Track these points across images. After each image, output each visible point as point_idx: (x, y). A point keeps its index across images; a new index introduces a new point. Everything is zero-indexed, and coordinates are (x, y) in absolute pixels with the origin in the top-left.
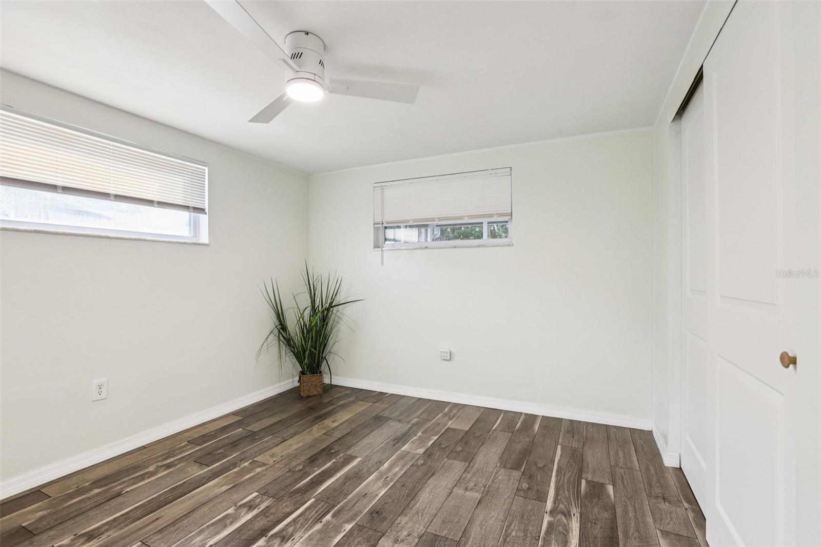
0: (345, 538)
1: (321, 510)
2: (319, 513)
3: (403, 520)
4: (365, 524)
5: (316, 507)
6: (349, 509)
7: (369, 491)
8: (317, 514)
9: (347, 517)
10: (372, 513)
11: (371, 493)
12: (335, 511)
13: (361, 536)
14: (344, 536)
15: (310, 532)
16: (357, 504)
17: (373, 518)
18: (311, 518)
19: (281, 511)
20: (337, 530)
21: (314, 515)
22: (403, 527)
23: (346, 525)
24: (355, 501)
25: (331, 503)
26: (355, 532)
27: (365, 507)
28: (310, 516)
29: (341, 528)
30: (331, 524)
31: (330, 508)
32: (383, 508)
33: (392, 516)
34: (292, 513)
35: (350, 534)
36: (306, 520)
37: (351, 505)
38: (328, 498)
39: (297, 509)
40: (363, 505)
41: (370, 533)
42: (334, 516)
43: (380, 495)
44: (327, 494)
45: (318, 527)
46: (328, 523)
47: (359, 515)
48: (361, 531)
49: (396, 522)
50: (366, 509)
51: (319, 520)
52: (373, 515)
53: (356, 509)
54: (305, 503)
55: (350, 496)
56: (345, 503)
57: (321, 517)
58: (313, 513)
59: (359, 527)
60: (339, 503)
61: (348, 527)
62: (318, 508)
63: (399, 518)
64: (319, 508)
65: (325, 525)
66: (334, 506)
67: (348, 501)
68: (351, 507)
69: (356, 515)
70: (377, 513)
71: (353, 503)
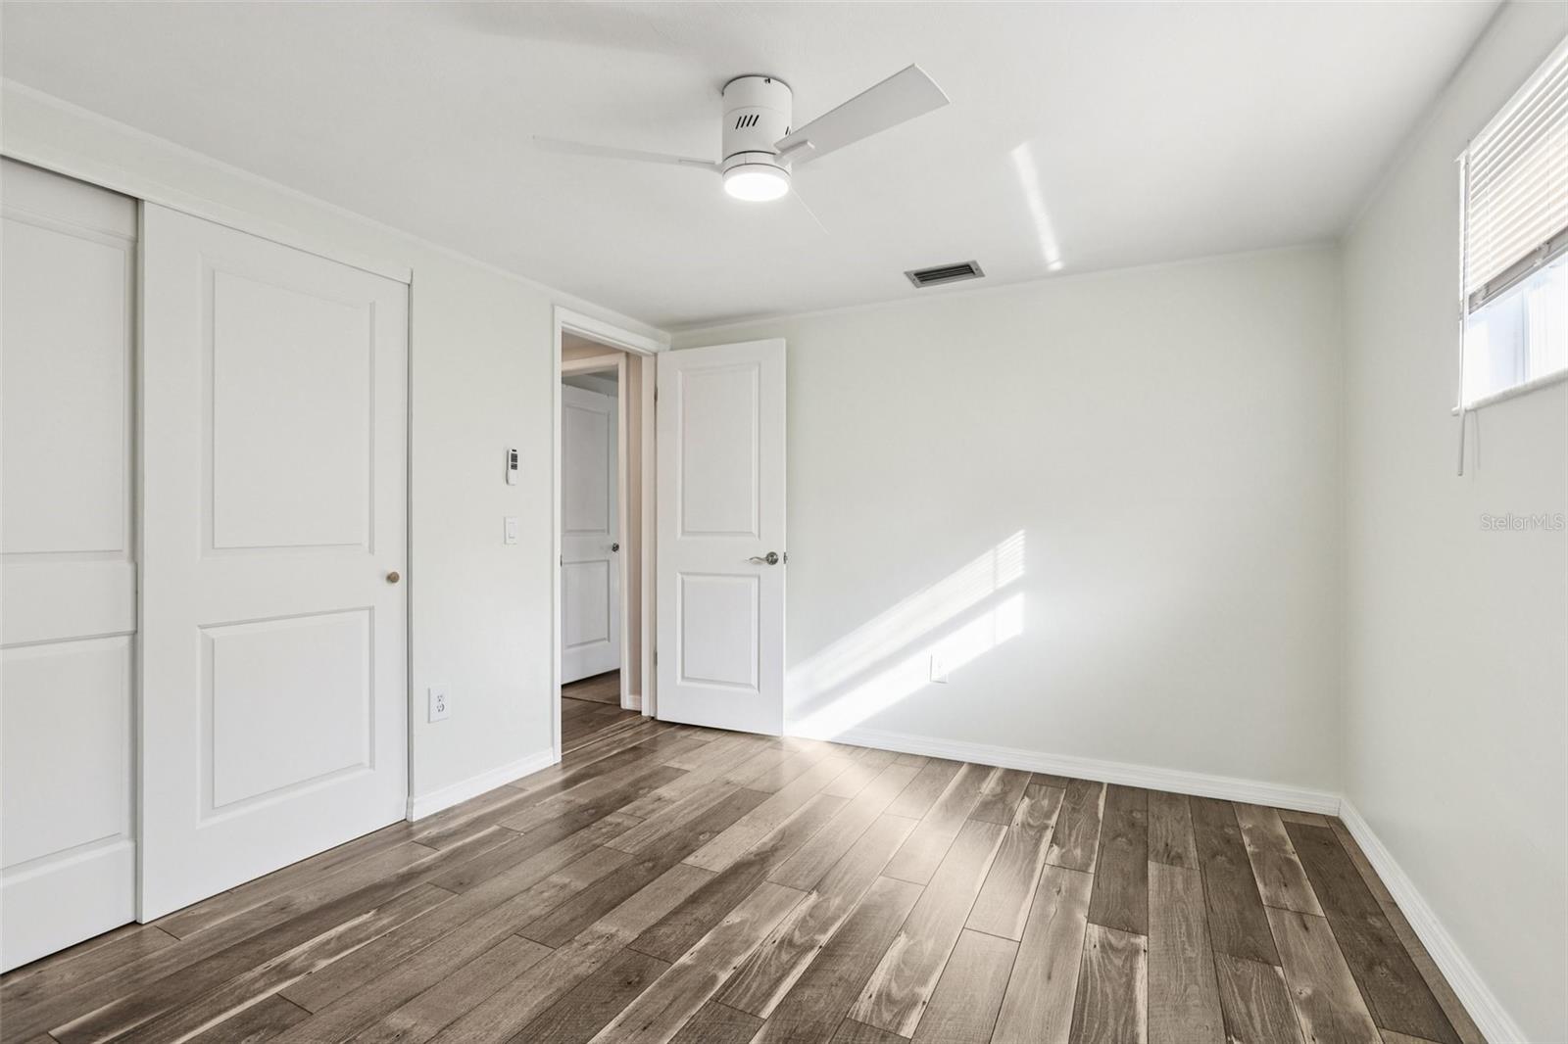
0: (691, 943)
1: (740, 991)
2: (744, 986)
3: (583, 970)
4: (656, 964)
5: (752, 997)
6: (684, 992)
7: (635, 1038)
8: (747, 982)
9: (689, 977)
10: (639, 983)
11: (632, 1031)
12: (712, 989)
13: (664, 945)
14: (692, 945)
15: (750, 952)
16: (667, 1002)
17: (640, 973)
18: (756, 976)
19: (821, 991)
20: (704, 956)
21: (753, 980)
22: (590, 957)
23: (690, 963)
24: (670, 1011)
25: (722, 1007)
26: (674, 950)
27: (652, 995)
28: (759, 979)
29: (698, 958)
30: (716, 965)
31: (723, 994)
32: (614, 991)
33: (603, 976)
34: (796, 986)
35: (682, 949)
36: (764, 972)
37: (681, 1002)
38: (731, 1018)
39: (790, 994)
40: (656, 1000)
41: (648, 950)
42: (714, 979)
43: (612, 1025)
44: (736, 1031)
45: (739, 961)
46: (723, 965)
47: (665, 979)
48: (664, 952)
49: (599, 965)
50: (651, 992)
51: (740, 973)
52: (637, 979)
53: (670, 993)
54: (778, 1006)
55: (682, 1023)
56: (693, 1005)
57: (737, 977)
58: (755, 985)
59: (667, 959)
60: (706, 1005)
61: (685, 959)
62: (748, 995)
63: (590, 972)
64: (745, 995)
65: (728, 963)
66: (715, 999)
67: (686, 1010)
68: (680, 996)
69: (671, 980)
70: (630, 983)
71: (675, 1005)
